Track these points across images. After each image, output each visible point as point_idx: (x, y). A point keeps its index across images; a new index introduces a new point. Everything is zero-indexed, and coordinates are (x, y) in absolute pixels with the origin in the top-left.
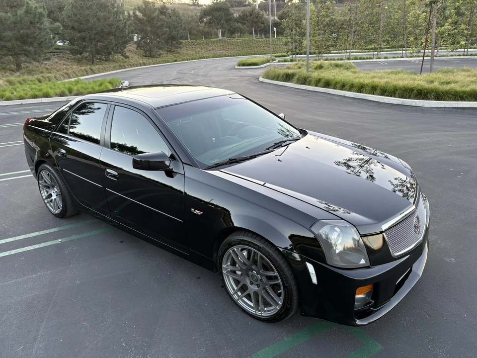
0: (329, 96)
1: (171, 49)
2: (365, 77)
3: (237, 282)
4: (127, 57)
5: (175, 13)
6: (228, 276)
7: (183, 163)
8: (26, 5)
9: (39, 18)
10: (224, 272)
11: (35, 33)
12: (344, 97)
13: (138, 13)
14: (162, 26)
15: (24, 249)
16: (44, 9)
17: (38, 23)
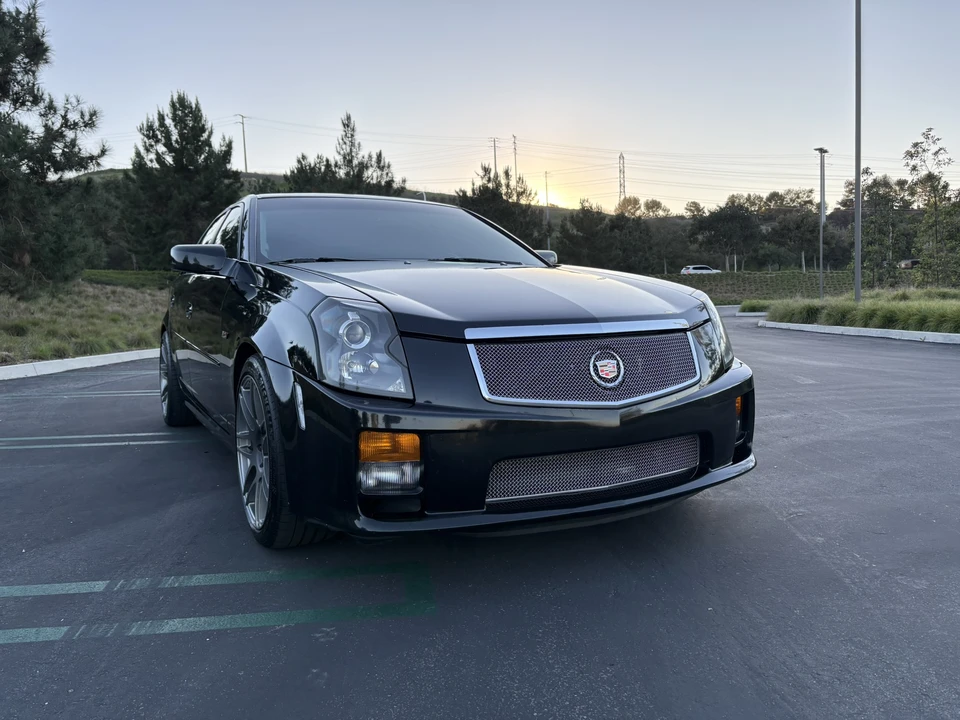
10: (239, 447)
12: (921, 342)
14: (610, 246)
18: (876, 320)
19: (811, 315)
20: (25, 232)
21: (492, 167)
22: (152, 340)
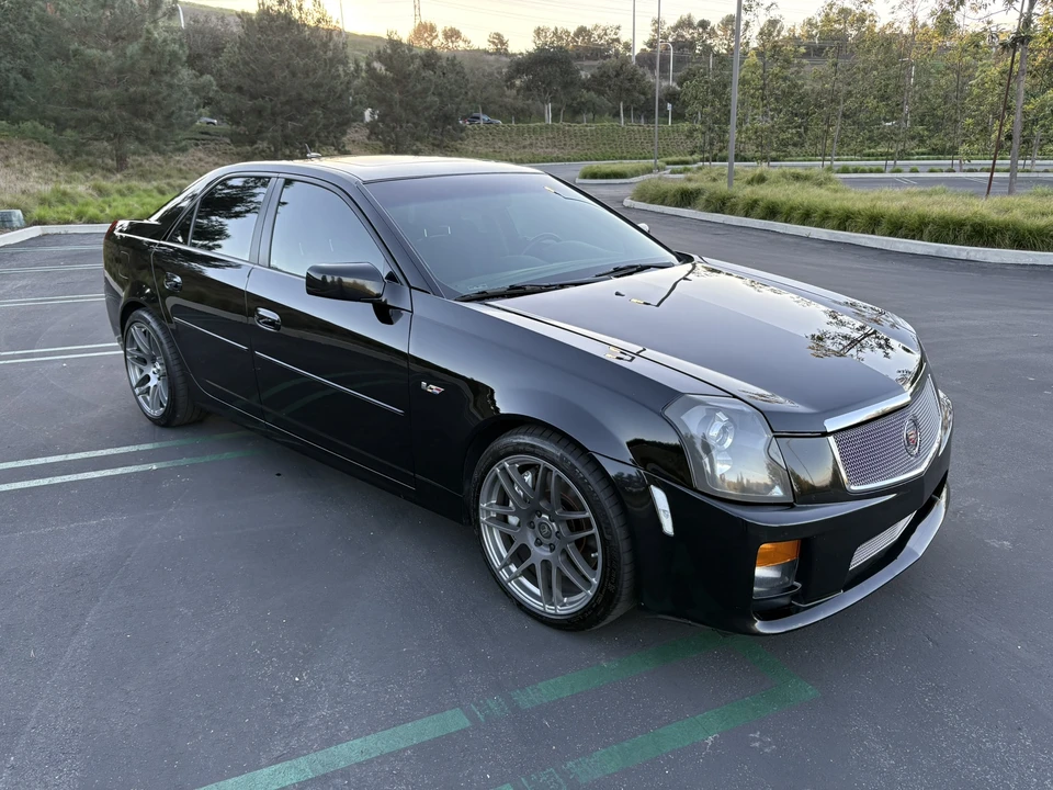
0: (772, 237)
1: (442, 141)
2: (858, 199)
3: (508, 540)
5: (454, 65)
6: (490, 528)
7: (411, 287)
8: (144, 34)
9: (170, 63)
10: (483, 518)
11: (160, 93)
12: (808, 238)
13: (377, 65)
14: (425, 91)
15: (81, 476)
16: (182, 45)
17: (166, 72)
18: (758, 211)
19: (686, 198)
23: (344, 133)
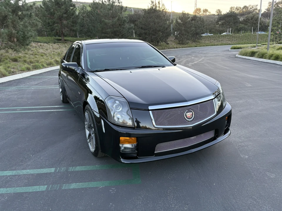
0: (274, 65)
1: (195, 40)
4: (168, 44)
9: (124, 23)
10: (86, 126)
15: (38, 111)
16: (127, 18)
17: (123, 25)
18: (272, 58)
19: (253, 54)
20: (14, 31)
21: (154, 1)
22: (54, 63)
23: (168, 38)
